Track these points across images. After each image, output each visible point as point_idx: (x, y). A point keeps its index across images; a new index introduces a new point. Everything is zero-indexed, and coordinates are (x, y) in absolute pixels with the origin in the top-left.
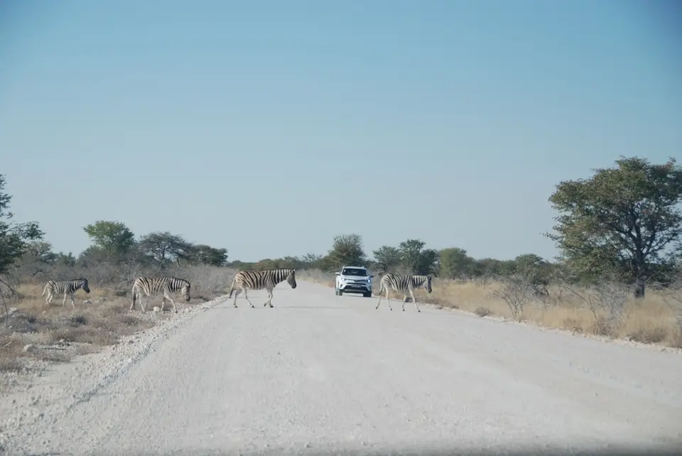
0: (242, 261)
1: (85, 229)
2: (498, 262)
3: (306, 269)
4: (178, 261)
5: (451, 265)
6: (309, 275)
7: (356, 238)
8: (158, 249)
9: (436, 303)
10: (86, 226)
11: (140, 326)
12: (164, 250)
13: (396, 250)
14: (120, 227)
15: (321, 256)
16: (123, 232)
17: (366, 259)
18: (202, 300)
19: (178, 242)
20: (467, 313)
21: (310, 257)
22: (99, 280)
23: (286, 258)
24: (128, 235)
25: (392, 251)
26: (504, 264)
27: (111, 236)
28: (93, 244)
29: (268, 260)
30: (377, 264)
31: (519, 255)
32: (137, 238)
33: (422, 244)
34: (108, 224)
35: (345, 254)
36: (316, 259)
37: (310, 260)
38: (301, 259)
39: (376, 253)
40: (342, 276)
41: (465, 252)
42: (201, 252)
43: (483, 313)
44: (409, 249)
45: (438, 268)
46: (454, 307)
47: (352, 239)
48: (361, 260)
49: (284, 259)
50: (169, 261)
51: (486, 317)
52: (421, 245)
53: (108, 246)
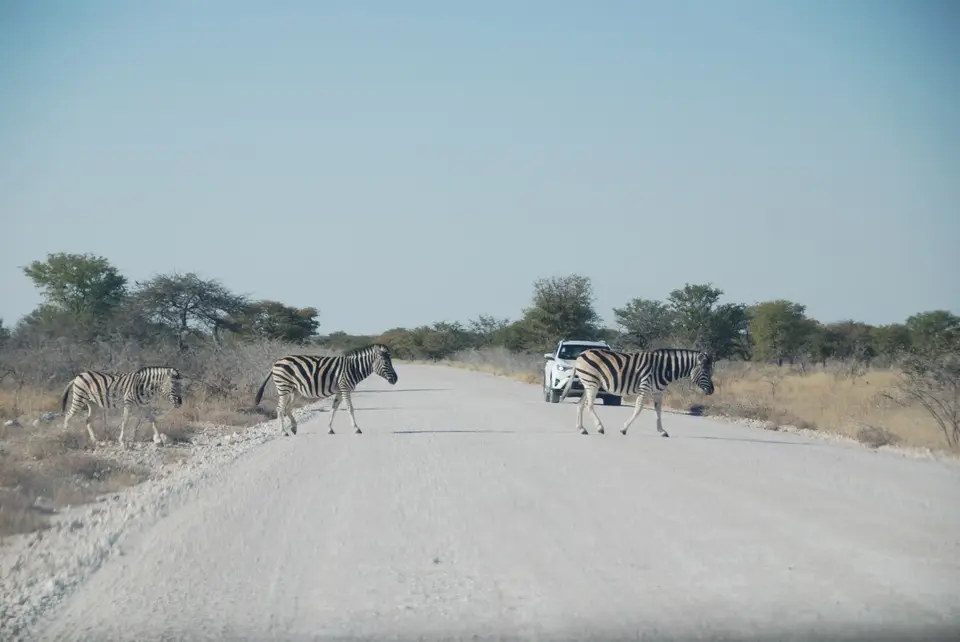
0: (348, 334)
1: (27, 270)
2: (869, 328)
3: (478, 347)
4: (216, 334)
5: (773, 336)
6: (485, 360)
7: (581, 284)
8: (172, 309)
9: (764, 418)
10: (28, 263)
11: (112, 482)
12: (186, 309)
13: (661, 306)
14: (98, 266)
15: (507, 321)
16: (103, 276)
17: (599, 325)
18: (262, 417)
19: (214, 294)
20: (838, 438)
21: (485, 322)
22: (45, 375)
23: (437, 326)
24: (116, 281)
25: (653, 309)
26: (883, 332)
27: (81, 285)
28: (44, 300)
29: (400, 330)
30: (624, 336)
31: (914, 314)
32: (131, 288)
33: (717, 293)
34: (74, 260)
35: (557, 317)
36: (497, 327)
37: (485, 330)
38: (466, 326)
39: (619, 313)
40: (559, 361)
41: (801, 309)
42: (266, 316)
43: (877, 439)
44: (688, 304)
45: (746, 343)
46: (806, 426)
47: (572, 286)
48: (589, 327)
49: (433, 328)
50: (197, 333)
51: (886, 448)
52: (714, 295)
53: (76, 305)
